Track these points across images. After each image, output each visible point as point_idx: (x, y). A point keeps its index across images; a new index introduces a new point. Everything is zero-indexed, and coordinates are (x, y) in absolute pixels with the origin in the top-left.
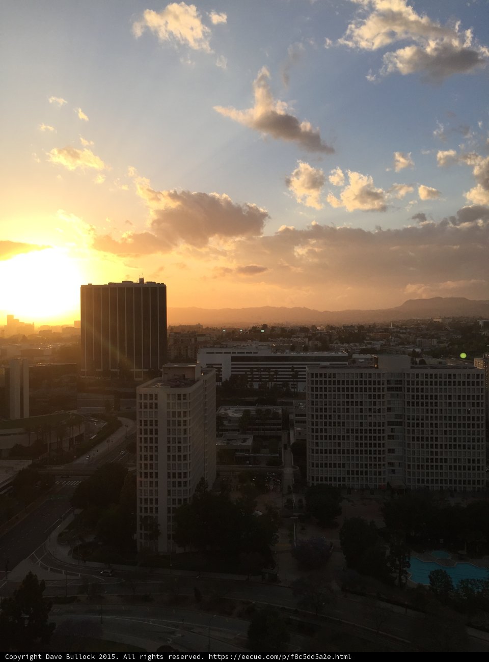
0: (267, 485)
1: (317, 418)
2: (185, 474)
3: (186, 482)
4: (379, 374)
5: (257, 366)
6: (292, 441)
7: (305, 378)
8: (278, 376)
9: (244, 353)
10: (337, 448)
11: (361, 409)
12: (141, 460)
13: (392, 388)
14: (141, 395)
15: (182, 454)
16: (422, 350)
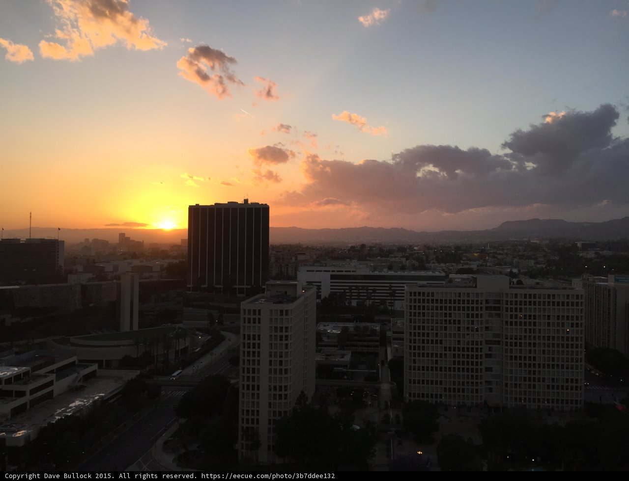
0: (364, 400)
1: (415, 336)
2: (286, 387)
3: (286, 395)
4: (477, 294)
5: (355, 284)
6: (390, 357)
7: (404, 296)
8: (375, 294)
9: (342, 271)
10: (435, 366)
11: (459, 328)
12: (244, 372)
13: (490, 307)
14: (245, 310)
15: (283, 368)
16: (519, 270)
